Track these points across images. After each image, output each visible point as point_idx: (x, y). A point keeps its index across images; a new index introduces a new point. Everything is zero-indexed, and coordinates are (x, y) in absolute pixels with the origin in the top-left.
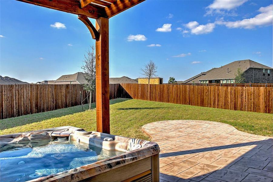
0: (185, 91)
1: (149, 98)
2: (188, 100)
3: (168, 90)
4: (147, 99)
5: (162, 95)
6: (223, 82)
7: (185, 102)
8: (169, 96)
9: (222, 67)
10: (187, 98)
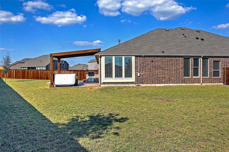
0: (38, 73)
1: (15, 77)
2: (39, 77)
3: (28, 73)
4: (13, 78)
5: (24, 75)
6: (38, 69)
7: (38, 78)
8: (28, 76)
9: (35, 58)
10: (39, 76)
